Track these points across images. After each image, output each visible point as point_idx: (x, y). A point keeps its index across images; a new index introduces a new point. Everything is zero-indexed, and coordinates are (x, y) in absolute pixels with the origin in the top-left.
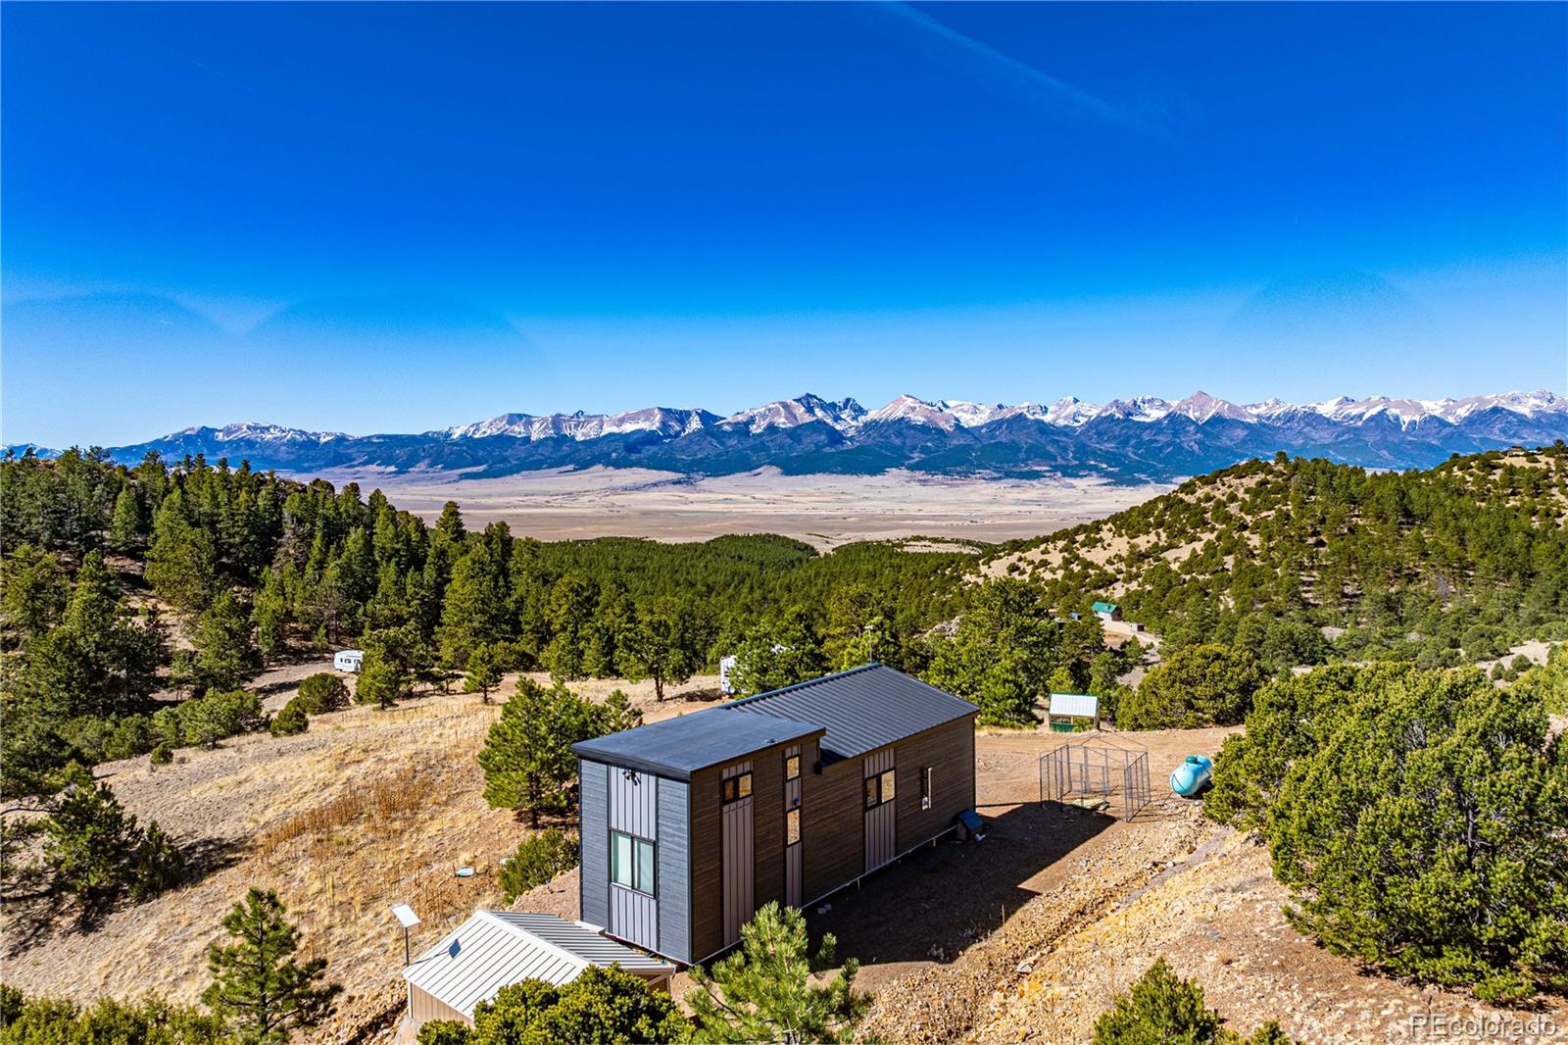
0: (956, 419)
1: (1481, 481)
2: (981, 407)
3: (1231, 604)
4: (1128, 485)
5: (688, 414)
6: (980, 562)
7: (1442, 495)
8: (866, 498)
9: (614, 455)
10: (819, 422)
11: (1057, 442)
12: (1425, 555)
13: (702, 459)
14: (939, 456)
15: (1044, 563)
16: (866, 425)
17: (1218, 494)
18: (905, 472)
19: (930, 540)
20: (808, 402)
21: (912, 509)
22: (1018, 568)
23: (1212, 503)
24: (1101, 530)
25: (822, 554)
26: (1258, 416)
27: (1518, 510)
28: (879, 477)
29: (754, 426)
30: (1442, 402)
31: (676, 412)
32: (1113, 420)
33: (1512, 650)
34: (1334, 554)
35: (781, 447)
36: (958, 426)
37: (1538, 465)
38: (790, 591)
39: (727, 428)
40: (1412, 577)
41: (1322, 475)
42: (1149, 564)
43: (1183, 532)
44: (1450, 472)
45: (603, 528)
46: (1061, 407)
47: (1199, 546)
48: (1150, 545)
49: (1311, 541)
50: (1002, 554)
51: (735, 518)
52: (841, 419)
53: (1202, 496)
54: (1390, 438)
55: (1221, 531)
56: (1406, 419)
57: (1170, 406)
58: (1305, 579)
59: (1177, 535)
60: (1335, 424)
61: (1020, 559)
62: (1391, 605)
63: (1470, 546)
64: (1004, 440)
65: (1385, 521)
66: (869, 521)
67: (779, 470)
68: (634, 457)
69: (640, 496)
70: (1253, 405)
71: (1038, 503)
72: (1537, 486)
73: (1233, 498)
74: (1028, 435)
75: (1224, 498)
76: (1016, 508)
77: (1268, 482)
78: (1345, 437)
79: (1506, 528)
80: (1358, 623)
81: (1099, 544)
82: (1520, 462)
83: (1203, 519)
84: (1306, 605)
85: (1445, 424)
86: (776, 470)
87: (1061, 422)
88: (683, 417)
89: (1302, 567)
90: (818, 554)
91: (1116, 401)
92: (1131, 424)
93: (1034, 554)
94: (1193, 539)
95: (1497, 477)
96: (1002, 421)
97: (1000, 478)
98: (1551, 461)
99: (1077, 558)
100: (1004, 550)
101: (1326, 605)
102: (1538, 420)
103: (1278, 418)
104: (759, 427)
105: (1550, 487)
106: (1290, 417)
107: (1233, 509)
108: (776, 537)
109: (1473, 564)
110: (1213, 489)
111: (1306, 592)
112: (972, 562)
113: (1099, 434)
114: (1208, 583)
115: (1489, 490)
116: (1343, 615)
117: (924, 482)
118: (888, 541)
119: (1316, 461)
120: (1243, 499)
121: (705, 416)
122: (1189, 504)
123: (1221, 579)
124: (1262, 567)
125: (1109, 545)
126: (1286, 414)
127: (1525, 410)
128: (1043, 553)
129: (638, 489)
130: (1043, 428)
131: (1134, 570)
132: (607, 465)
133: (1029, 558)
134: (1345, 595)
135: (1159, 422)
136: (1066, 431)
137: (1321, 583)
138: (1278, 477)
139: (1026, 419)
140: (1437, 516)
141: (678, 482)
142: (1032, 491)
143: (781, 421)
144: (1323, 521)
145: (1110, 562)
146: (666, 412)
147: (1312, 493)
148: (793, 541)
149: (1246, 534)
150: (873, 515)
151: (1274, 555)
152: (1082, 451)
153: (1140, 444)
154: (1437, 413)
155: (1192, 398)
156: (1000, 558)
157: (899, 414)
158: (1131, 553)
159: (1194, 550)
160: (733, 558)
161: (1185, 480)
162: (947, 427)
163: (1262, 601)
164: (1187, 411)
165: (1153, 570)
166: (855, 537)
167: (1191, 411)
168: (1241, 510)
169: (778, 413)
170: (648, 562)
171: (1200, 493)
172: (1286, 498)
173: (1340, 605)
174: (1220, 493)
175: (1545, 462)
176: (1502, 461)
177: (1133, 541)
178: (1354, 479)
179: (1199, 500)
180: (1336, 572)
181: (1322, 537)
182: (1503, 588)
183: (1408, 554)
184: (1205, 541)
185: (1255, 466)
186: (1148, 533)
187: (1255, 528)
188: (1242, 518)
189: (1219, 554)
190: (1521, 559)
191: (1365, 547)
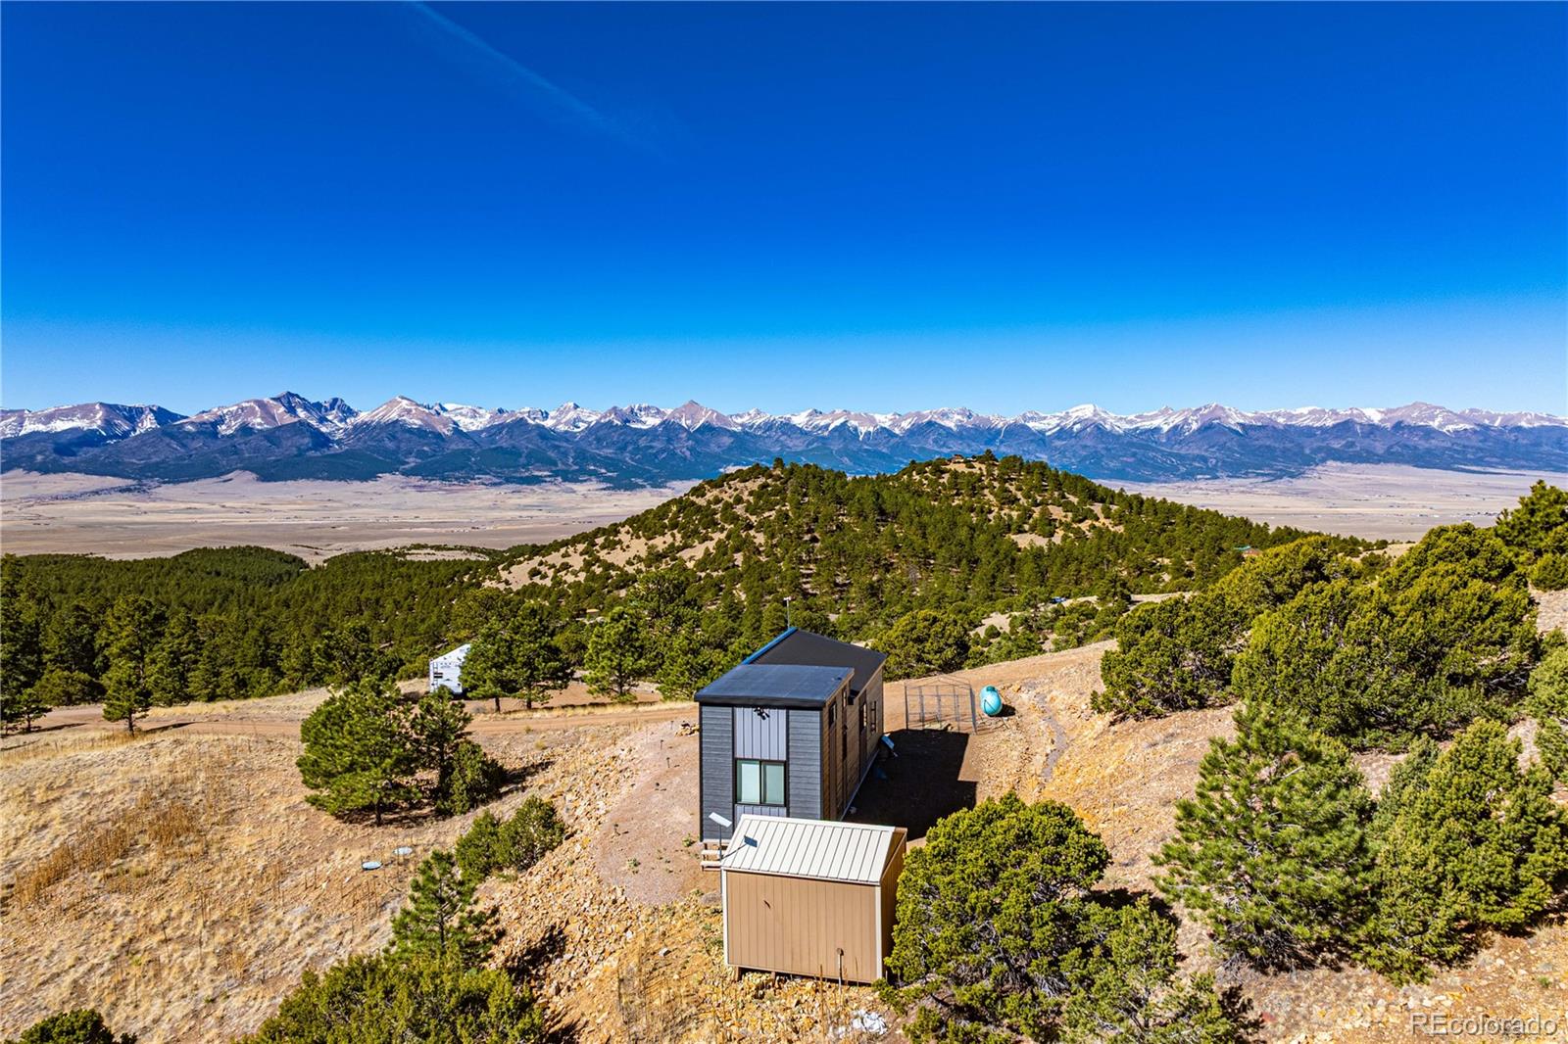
0: (455, 423)
1: (933, 483)
2: (481, 412)
3: (743, 597)
4: (626, 490)
5: (140, 411)
6: (500, 567)
7: (907, 496)
8: (357, 506)
9: (39, 458)
10: (301, 423)
11: (558, 447)
12: (897, 548)
13: (157, 463)
14: (437, 462)
15: (566, 567)
16: (356, 427)
17: (726, 497)
18: (399, 477)
19: (432, 548)
20: (289, 401)
21: (408, 517)
22: (539, 573)
23: (721, 505)
24: (619, 532)
25: (313, 566)
26: (742, 425)
27: (961, 507)
28: (371, 482)
29: (224, 427)
30: (890, 416)
31: (124, 408)
32: (612, 427)
33: (983, 621)
34: (827, 549)
35: (257, 450)
36: (457, 430)
37: (974, 470)
38: (288, 607)
39: (189, 428)
40: (888, 568)
41: (812, 479)
42: (667, 563)
43: (696, 532)
44: (910, 476)
45: (29, 544)
46: (561, 413)
47: (711, 545)
48: (666, 545)
49: (807, 537)
50: (522, 559)
51: (203, 529)
52: (327, 420)
53: (711, 499)
54: (851, 447)
55: (730, 531)
56: (863, 430)
57: (664, 414)
58: (804, 571)
59: (691, 535)
60: (806, 433)
61: (541, 564)
62: (874, 591)
63: (931, 539)
64: (505, 445)
65: (866, 518)
66: (360, 530)
67: (254, 476)
68: (67, 460)
69: (77, 506)
70: (737, 415)
71: (539, 508)
72: (974, 488)
73: (739, 500)
74: (529, 440)
75: (731, 501)
76: (518, 514)
77: (768, 486)
78: (815, 445)
79: (955, 524)
80: (848, 609)
81: (618, 547)
82: (961, 468)
83: (713, 519)
84: (806, 594)
85: (892, 435)
86: (250, 476)
87: (562, 428)
88: (133, 415)
89: (801, 561)
90: (307, 566)
91: (615, 408)
92: (629, 431)
93: (555, 558)
94: (706, 539)
95: (945, 480)
96: (501, 427)
97: (500, 484)
98: (983, 467)
99: (598, 560)
100: (523, 555)
101: (823, 594)
102: (960, 433)
103: (759, 427)
104: (229, 427)
105: (983, 488)
106: (769, 426)
107: (739, 510)
108: (257, 549)
109: (934, 554)
110: (721, 492)
111: (805, 583)
112: (491, 569)
113: (599, 440)
114: (721, 579)
115: (940, 492)
116: (836, 602)
117: (420, 488)
118: (388, 550)
119: (807, 466)
120: (748, 501)
121: (162, 415)
122: (700, 507)
123: (734, 574)
124: (768, 562)
125: (628, 547)
126: (766, 424)
127: (950, 424)
128: (563, 556)
129: (73, 498)
130: (544, 434)
131: (653, 569)
132: (29, 470)
133: (550, 562)
134: (837, 585)
135: (654, 429)
136: (566, 436)
137: (818, 574)
138: (776, 480)
139: (527, 424)
140: (904, 514)
141: (128, 490)
142: (532, 496)
143: (257, 422)
144: (816, 520)
145: (629, 563)
146: (111, 408)
147: (805, 495)
148: (279, 553)
149: (752, 532)
150: (366, 524)
151: (779, 551)
152: (582, 457)
153: (638, 449)
154: (886, 425)
155: (685, 406)
156: (520, 563)
157: (394, 416)
158: (649, 553)
159: (707, 549)
160: (209, 573)
161: (696, 483)
162: (446, 432)
163: (770, 593)
164: (680, 419)
165: (671, 569)
166: (347, 548)
167: (683, 419)
168: (746, 511)
169: (253, 413)
170: (103, 582)
171: (709, 496)
172: (784, 499)
173: (833, 593)
174: (728, 496)
175: (979, 468)
176: (948, 467)
177: (650, 543)
178: (838, 482)
179: (709, 502)
180: (829, 564)
181: (816, 534)
182: (955, 573)
183: (884, 547)
184: (716, 540)
185: (757, 471)
186: (664, 534)
187: (759, 528)
188: (747, 518)
189: (729, 552)
190: (967, 548)
191: (850, 542)
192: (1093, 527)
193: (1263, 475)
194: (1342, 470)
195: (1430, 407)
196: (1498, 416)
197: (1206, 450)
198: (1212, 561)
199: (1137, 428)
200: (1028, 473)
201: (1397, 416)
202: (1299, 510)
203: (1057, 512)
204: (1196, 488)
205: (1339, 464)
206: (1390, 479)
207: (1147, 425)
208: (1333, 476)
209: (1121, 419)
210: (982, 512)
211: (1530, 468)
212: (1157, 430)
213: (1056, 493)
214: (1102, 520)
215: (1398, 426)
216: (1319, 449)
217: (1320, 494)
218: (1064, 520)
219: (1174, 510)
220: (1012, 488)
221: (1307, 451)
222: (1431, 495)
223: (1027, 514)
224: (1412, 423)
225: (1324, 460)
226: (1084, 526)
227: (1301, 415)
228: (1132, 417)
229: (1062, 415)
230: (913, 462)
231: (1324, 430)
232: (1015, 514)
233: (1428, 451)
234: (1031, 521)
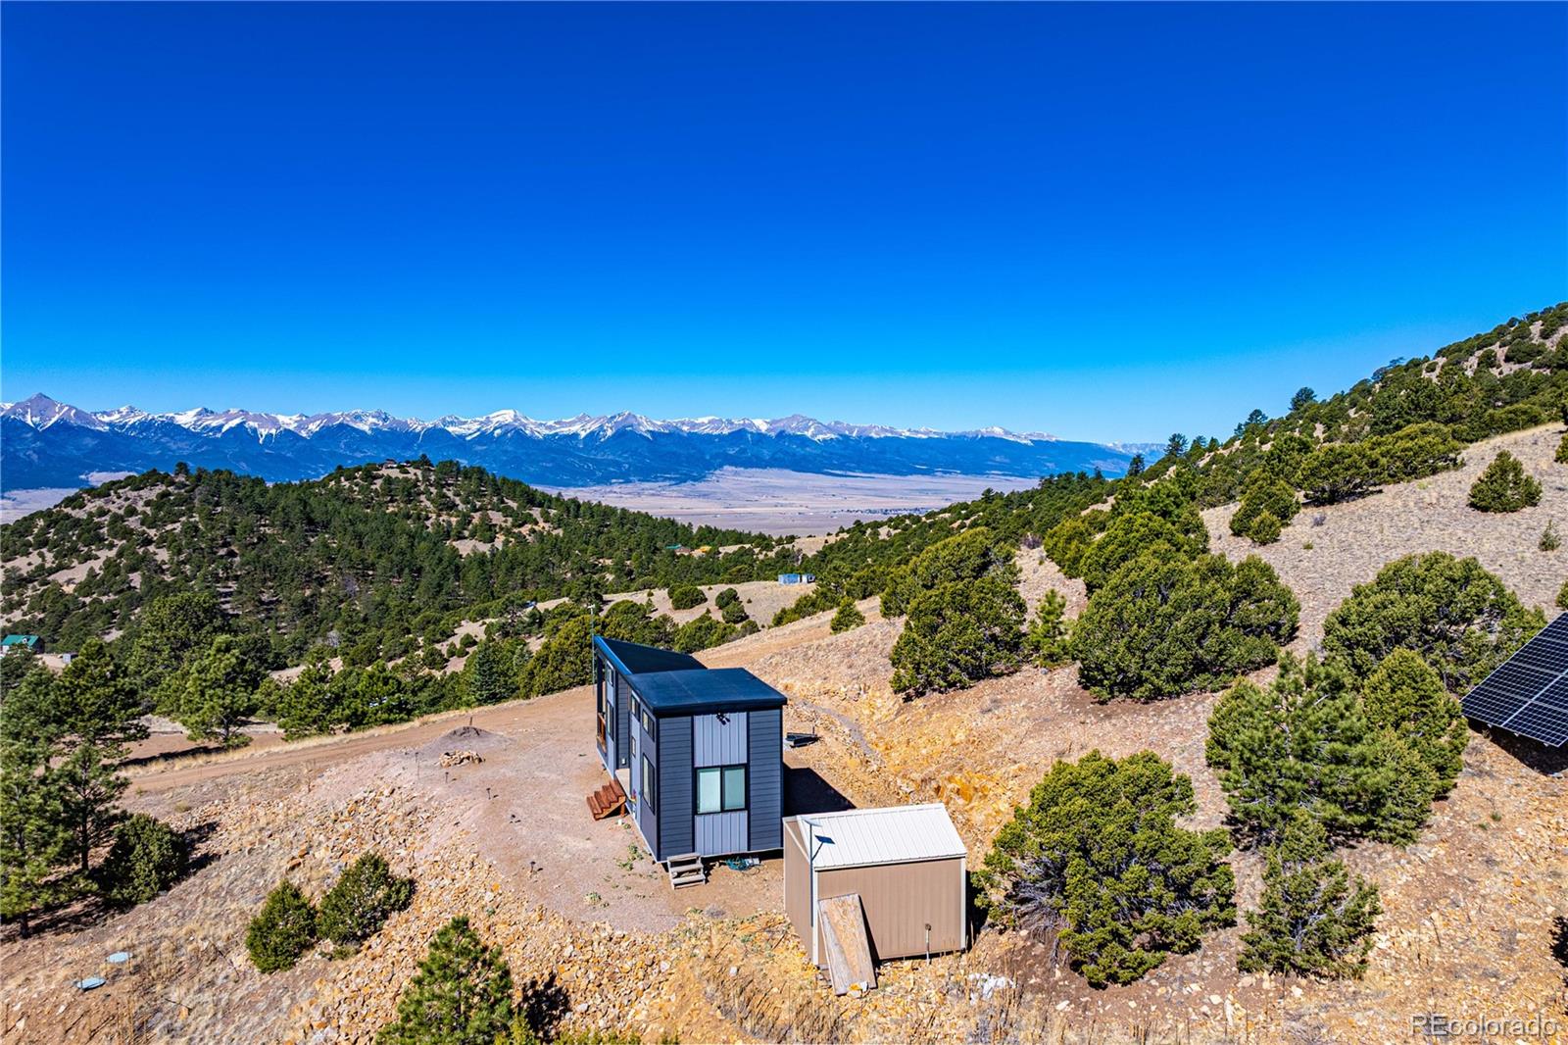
1: (365, 490)
7: (338, 504)
12: (331, 560)
17: (113, 508)
23: (107, 517)
26: (109, 424)
27: (396, 515)
34: (248, 564)
37: (409, 476)
40: (322, 581)
41: (222, 486)
42: (35, 589)
43: (74, 550)
44: (338, 482)
47: (96, 565)
48: (33, 567)
49: (222, 552)
53: (94, 510)
54: (249, 450)
55: (122, 547)
56: (264, 432)
58: (222, 590)
59: (67, 555)
60: (193, 435)
62: (307, 607)
63: (368, 549)
65: (292, 528)
70: (103, 413)
72: (409, 494)
73: (132, 512)
75: (121, 512)
77: (170, 494)
78: (204, 449)
79: (393, 532)
80: (278, 629)
82: (395, 473)
83: (98, 534)
85: (298, 438)
89: (217, 579)
94: (88, 557)
95: (378, 486)
98: (419, 472)
101: (247, 614)
102: (375, 437)
103: (133, 427)
105: (419, 494)
106: (146, 426)
107: (133, 522)
109: (373, 564)
110: (107, 503)
111: (223, 603)
114: (114, 604)
115: (372, 499)
116: (263, 622)
119: (218, 472)
120: (144, 513)
122: (79, 520)
123: (129, 598)
124: (175, 582)
126: (142, 423)
127: (364, 427)
131: (15, 597)
134: (262, 603)
137: (239, 592)
138: (180, 488)
140: (336, 522)
144: (233, 532)
147: (217, 504)
149: (152, 548)
151: (188, 568)
155: (30, 401)
159: (92, 569)
161: (72, 492)
164: (24, 416)
165: (41, 595)
167: (29, 417)
168: (142, 524)
171: (92, 506)
172: (191, 510)
173: (258, 613)
174: (116, 506)
175: (414, 473)
176: (380, 473)
177: (9, 565)
178: (257, 490)
179: (91, 515)
180: (253, 581)
181: (233, 548)
182: (399, 585)
183: (316, 559)
184: (103, 559)
185: (152, 478)
186: (28, 554)
187: (161, 542)
188: (144, 532)
189: (123, 571)
190: (408, 557)
191: (277, 555)
192: (533, 531)
193: (670, 479)
194: (736, 474)
195: (805, 419)
196: (855, 427)
197: (620, 456)
198: (650, 560)
199: (556, 434)
200: (466, 478)
201: (780, 426)
202: (702, 510)
203: (497, 518)
204: (611, 492)
205: (734, 468)
206: (775, 481)
207: (565, 430)
208: (729, 479)
209: (541, 424)
210: (419, 519)
211: (878, 472)
212: (575, 435)
213: (495, 499)
214: (542, 524)
215: (781, 435)
216: (717, 456)
217: (719, 496)
218: (504, 525)
219: (608, 512)
220: (450, 494)
221: (708, 457)
222: (807, 496)
223: (466, 520)
224: (791, 432)
225: (720, 466)
226: (525, 530)
227: (703, 424)
228: (551, 423)
229: (483, 419)
230: (340, 467)
231: (721, 437)
232: (454, 520)
233: (804, 457)
234: (470, 526)
